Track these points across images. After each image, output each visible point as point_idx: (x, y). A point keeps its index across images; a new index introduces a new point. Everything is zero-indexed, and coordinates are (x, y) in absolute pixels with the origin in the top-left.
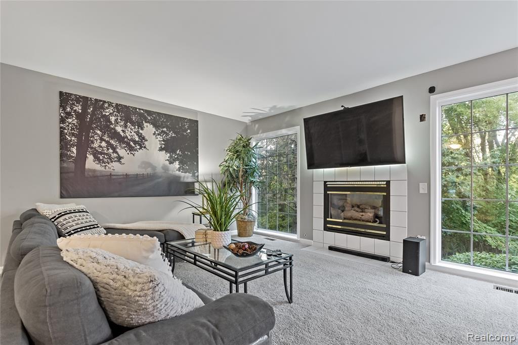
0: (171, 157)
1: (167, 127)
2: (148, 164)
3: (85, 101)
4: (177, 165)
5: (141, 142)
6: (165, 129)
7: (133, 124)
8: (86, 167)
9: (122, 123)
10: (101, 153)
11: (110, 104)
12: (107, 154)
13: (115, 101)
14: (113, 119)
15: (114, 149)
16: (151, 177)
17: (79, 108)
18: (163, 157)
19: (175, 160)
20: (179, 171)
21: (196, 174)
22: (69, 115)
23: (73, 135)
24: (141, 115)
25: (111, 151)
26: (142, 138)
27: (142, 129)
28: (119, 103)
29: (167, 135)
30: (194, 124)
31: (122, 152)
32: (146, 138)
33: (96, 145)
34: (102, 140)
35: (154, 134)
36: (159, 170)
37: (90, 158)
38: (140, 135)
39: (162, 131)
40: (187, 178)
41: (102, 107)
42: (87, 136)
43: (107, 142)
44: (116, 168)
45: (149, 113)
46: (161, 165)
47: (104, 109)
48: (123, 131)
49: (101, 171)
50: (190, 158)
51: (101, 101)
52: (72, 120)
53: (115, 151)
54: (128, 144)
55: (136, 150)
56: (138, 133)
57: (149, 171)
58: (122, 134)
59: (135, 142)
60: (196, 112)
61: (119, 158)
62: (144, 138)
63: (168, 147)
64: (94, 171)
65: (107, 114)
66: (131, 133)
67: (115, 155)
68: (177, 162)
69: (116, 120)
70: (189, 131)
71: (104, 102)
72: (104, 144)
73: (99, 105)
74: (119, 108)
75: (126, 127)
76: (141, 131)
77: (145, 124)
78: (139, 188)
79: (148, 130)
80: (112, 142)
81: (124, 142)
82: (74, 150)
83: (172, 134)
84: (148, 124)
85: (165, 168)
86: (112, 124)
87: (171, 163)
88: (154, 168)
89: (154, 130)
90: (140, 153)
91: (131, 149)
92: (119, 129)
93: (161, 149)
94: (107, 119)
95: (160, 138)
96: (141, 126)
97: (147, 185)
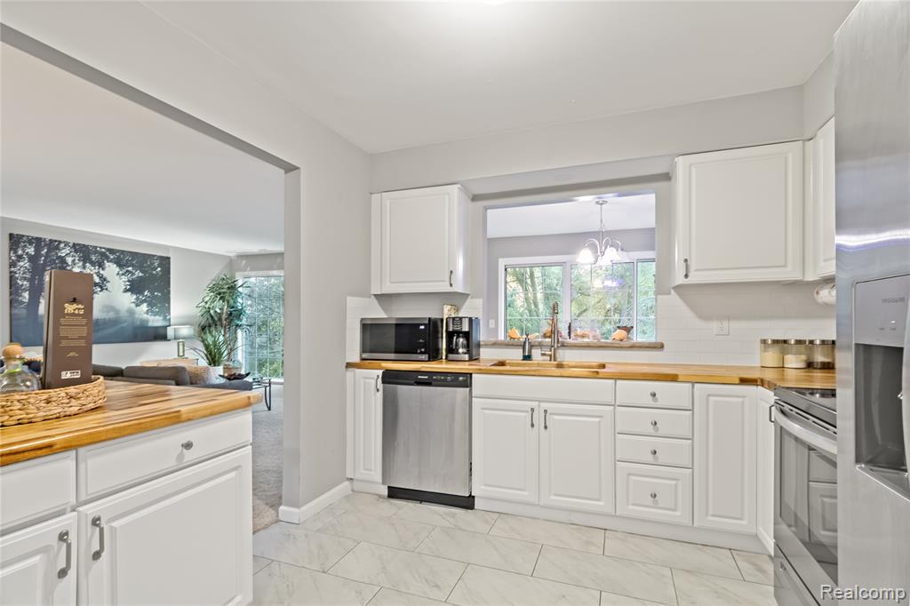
0: (137, 299)
1: (133, 266)
2: (109, 308)
3: (38, 242)
4: (144, 307)
5: (103, 282)
6: (130, 269)
7: (93, 264)
8: (39, 313)
9: (81, 264)
11: (67, 244)
13: (72, 241)
14: (69, 260)
16: (114, 322)
17: (31, 250)
18: (129, 298)
19: (142, 302)
20: (147, 314)
21: (168, 317)
22: (20, 257)
23: (25, 279)
24: (103, 254)
26: (103, 279)
27: (103, 269)
28: (76, 242)
29: (133, 274)
30: (165, 262)
32: (108, 279)
35: (118, 274)
36: (123, 313)
38: (101, 277)
39: (127, 271)
40: (157, 321)
41: (57, 248)
42: (41, 280)
45: (112, 251)
46: (126, 309)
47: (60, 250)
50: (161, 301)
51: (56, 241)
52: (24, 263)
55: (96, 293)
56: (98, 274)
57: (111, 315)
59: (96, 284)
60: (167, 248)
62: (105, 279)
63: (135, 287)
65: (63, 255)
68: (145, 304)
69: (73, 261)
70: (159, 269)
71: (60, 242)
73: (54, 245)
74: (77, 248)
75: (84, 267)
76: (102, 272)
77: (107, 264)
79: (111, 270)
82: (26, 295)
83: (138, 274)
84: (110, 264)
85: (131, 312)
86: (68, 265)
87: (137, 305)
88: (117, 312)
89: (118, 269)
90: (101, 296)
93: (126, 291)
94: (63, 260)
95: (125, 278)
96: (101, 266)
97: (111, 330)
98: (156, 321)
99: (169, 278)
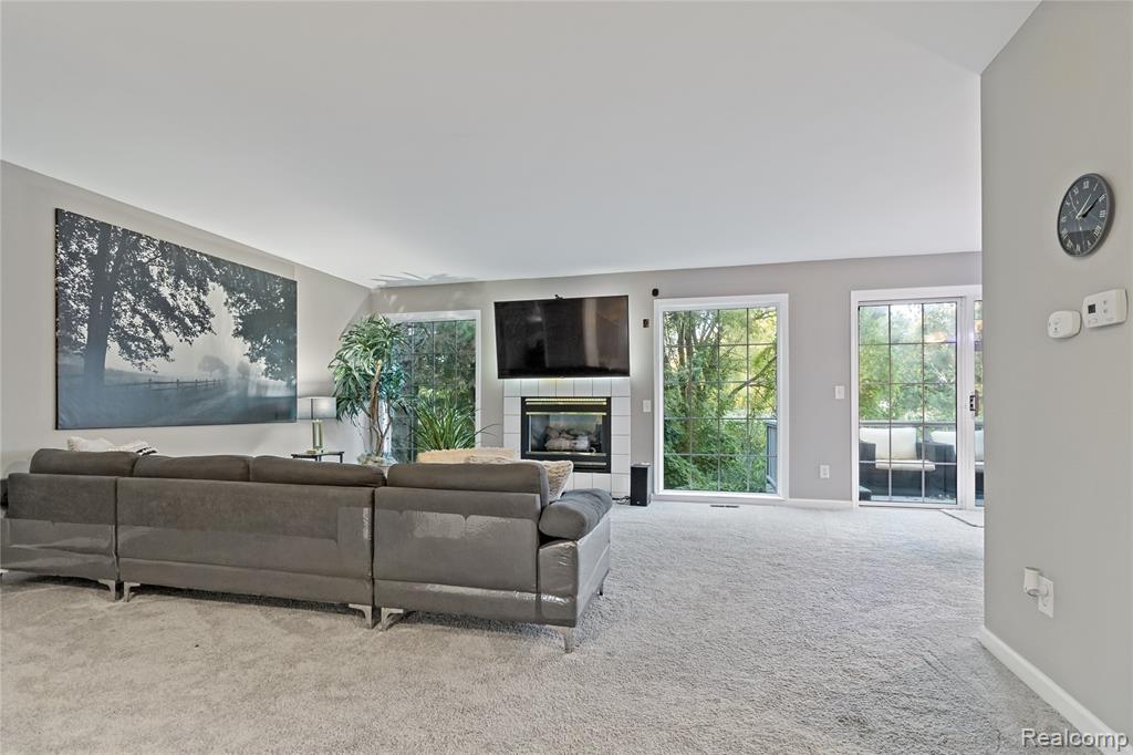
0: (253, 348)
1: (247, 291)
2: (214, 362)
3: (104, 231)
4: (262, 364)
5: (203, 319)
6: (243, 295)
7: (189, 282)
8: (106, 366)
9: (171, 281)
10: (134, 339)
11: (150, 241)
12: (144, 340)
13: (158, 236)
14: (154, 270)
15: (156, 330)
16: (217, 388)
17: (92, 246)
18: (241, 347)
19: (260, 354)
20: (266, 376)
21: (294, 382)
22: (74, 257)
23: (82, 299)
24: (202, 265)
25: (151, 334)
26: (205, 311)
27: (205, 293)
28: (165, 240)
29: (247, 306)
30: (290, 287)
31: (170, 337)
32: (212, 311)
33: (124, 321)
34: (135, 311)
35: (226, 304)
36: (233, 374)
37: (114, 347)
38: (201, 306)
39: (240, 299)
40: (279, 388)
41: (135, 246)
42: (108, 304)
43: (145, 316)
44: (158, 367)
45: (217, 262)
46: (237, 364)
47: (139, 250)
48: (173, 296)
49: (131, 375)
50: (284, 354)
51: (133, 233)
52: (81, 270)
53: (158, 336)
54: (181, 322)
55: (194, 334)
56: (197, 301)
57: (216, 375)
58: (170, 301)
59: (194, 319)
60: (291, 265)
61: (166, 349)
62: (208, 311)
63: (248, 329)
64: (120, 373)
65: (145, 260)
66: (184, 300)
67: (159, 342)
68: (263, 359)
69: (161, 273)
70: (282, 300)
71: (140, 236)
72: (138, 320)
73: (130, 241)
74: (165, 249)
75: (177, 287)
76: (203, 297)
77: (211, 284)
78: (197, 410)
79: (216, 295)
80: (153, 316)
81: (174, 318)
82: (84, 330)
83: (254, 305)
84: (215, 284)
85: (244, 371)
86: (153, 281)
87: (253, 360)
88: (225, 369)
89: (225, 295)
90: (201, 340)
91: (187, 331)
92: (165, 291)
93: (237, 334)
94: (145, 272)
95: (235, 312)
96: (203, 288)
97: (212, 403)
98: (276, 389)
99: (296, 316)
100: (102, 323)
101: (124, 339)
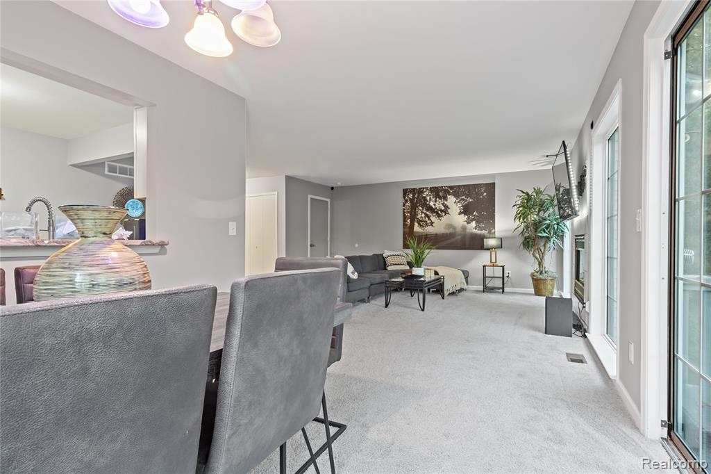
0: (468, 218)
1: (465, 195)
2: (450, 226)
3: (413, 191)
4: (473, 224)
5: (446, 210)
6: (463, 197)
7: (440, 198)
8: (415, 230)
9: (434, 199)
10: (422, 221)
11: (427, 189)
12: (425, 221)
13: (429, 186)
14: (428, 198)
15: (429, 217)
16: (451, 235)
17: (411, 196)
18: (463, 218)
19: (472, 221)
20: (477, 229)
21: (493, 231)
22: (406, 201)
23: (408, 212)
24: (446, 191)
25: (427, 219)
26: (447, 207)
27: (446, 201)
28: (431, 186)
29: (466, 201)
30: (491, 187)
31: (433, 219)
32: (450, 206)
33: (419, 217)
34: (422, 212)
35: (455, 202)
36: (459, 230)
37: (416, 224)
38: (445, 206)
39: (462, 199)
41: (423, 192)
42: (415, 212)
43: (425, 214)
44: (430, 230)
45: (451, 187)
46: (460, 226)
48: (434, 205)
49: (422, 233)
50: (487, 218)
52: (408, 204)
53: (429, 219)
54: (437, 213)
55: (442, 216)
56: (444, 204)
57: (451, 230)
58: (434, 207)
59: (442, 211)
60: (493, 176)
61: (432, 223)
63: (466, 210)
64: (418, 232)
65: (425, 195)
66: (439, 205)
67: (429, 221)
68: (474, 222)
69: (430, 198)
70: (485, 194)
71: (423, 188)
72: (423, 215)
73: (420, 191)
74: (432, 190)
75: (436, 201)
77: (449, 196)
78: (444, 243)
79: (451, 200)
80: (428, 213)
81: (435, 212)
82: (409, 221)
83: (470, 200)
84: (450, 196)
85: (464, 228)
86: (428, 201)
87: (468, 223)
88: (454, 228)
89: (455, 199)
90: (445, 219)
91: (439, 216)
92: (432, 204)
93: (460, 213)
94: (425, 199)
95: (460, 205)
96: (445, 199)
97: (449, 241)
99: (494, 199)
100: (413, 218)
101: (419, 222)
